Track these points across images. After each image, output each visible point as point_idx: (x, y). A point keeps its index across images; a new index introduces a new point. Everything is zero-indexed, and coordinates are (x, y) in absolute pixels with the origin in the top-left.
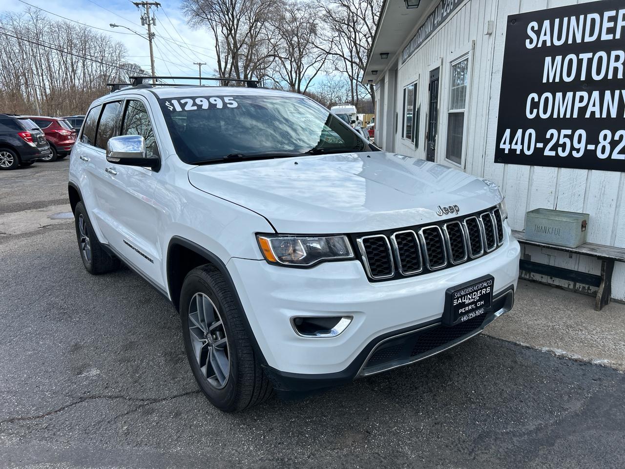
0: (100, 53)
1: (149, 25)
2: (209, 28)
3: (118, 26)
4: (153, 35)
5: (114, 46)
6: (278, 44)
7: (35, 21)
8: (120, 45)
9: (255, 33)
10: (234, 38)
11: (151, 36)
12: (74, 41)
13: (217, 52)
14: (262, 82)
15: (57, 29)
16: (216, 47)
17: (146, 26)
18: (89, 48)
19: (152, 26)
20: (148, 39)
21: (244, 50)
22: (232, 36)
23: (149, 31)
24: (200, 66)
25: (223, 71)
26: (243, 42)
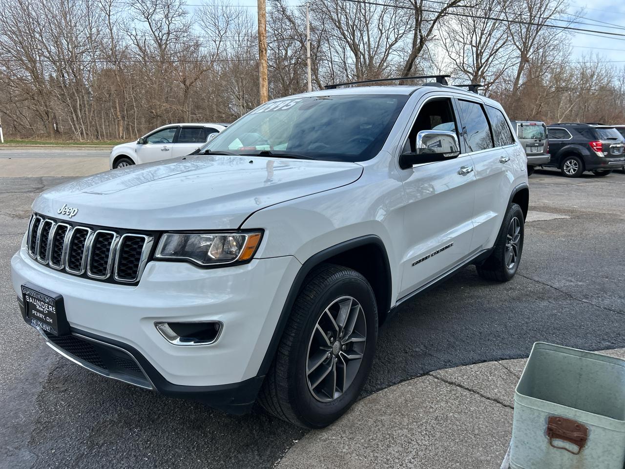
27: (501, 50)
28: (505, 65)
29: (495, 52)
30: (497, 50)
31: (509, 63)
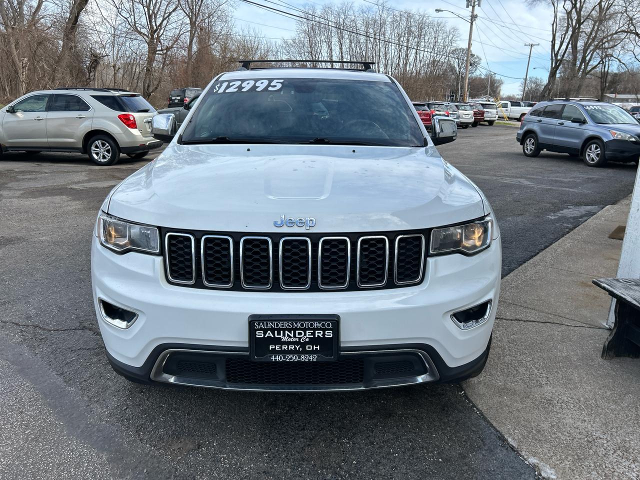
0: (434, 39)
1: (473, 7)
2: (549, 3)
3: (442, 11)
4: (476, 16)
5: (448, 31)
6: (635, 17)
7: (381, 12)
8: (455, 29)
9: (608, 5)
10: (579, 14)
11: (474, 17)
12: (413, 29)
13: (553, 31)
14: (607, 63)
15: (398, 19)
16: (553, 25)
17: (471, 8)
18: (425, 35)
19: (476, 7)
20: (470, 21)
21: (587, 27)
22: (576, 10)
23: (472, 13)
24: (531, 47)
25: (556, 53)
26: (588, 17)
27: (173, 14)
28: (180, 31)
29: (168, 16)
30: (170, 14)
31: (184, 29)
